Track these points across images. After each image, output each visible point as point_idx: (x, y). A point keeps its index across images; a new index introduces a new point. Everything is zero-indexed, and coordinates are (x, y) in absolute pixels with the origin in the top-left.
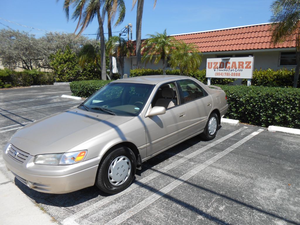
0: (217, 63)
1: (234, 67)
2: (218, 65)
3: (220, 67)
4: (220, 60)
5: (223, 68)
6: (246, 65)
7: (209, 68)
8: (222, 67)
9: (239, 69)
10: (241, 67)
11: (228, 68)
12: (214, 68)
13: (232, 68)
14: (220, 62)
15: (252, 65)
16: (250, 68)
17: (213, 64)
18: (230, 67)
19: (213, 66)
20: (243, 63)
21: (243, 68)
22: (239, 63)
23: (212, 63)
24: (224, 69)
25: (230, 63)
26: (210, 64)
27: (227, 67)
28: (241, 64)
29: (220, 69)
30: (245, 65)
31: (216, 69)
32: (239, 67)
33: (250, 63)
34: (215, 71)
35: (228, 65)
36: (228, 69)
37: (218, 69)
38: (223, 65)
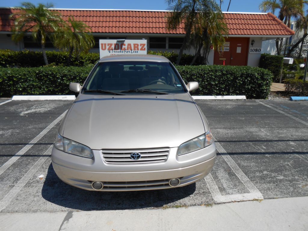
0: (111, 45)
1: (129, 49)
2: (113, 47)
3: (115, 49)
4: (114, 41)
5: (118, 49)
6: (141, 47)
7: (102, 49)
8: (117, 48)
9: (135, 51)
10: (136, 48)
11: (123, 50)
12: (109, 50)
13: (128, 49)
14: (114, 44)
15: (146, 47)
16: (145, 49)
17: (107, 45)
18: (126, 49)
19: (107, 47)
20: (138, 45)
21: (138, 49)
22: (134, 45)
23: (105, 44)
24: (119, 50)
25: (125, 45)
26: (104, 45)
27: (123, 48)
28: (136, 46)
29: (115, 51)
30: (140, 47)
31: (111, 51)
32: (135, 49)
33: (144, 45)
34: (110, 52)
35: (123, 47)
36: (124, 51)
37: (113, 51)
38: (118, 47)
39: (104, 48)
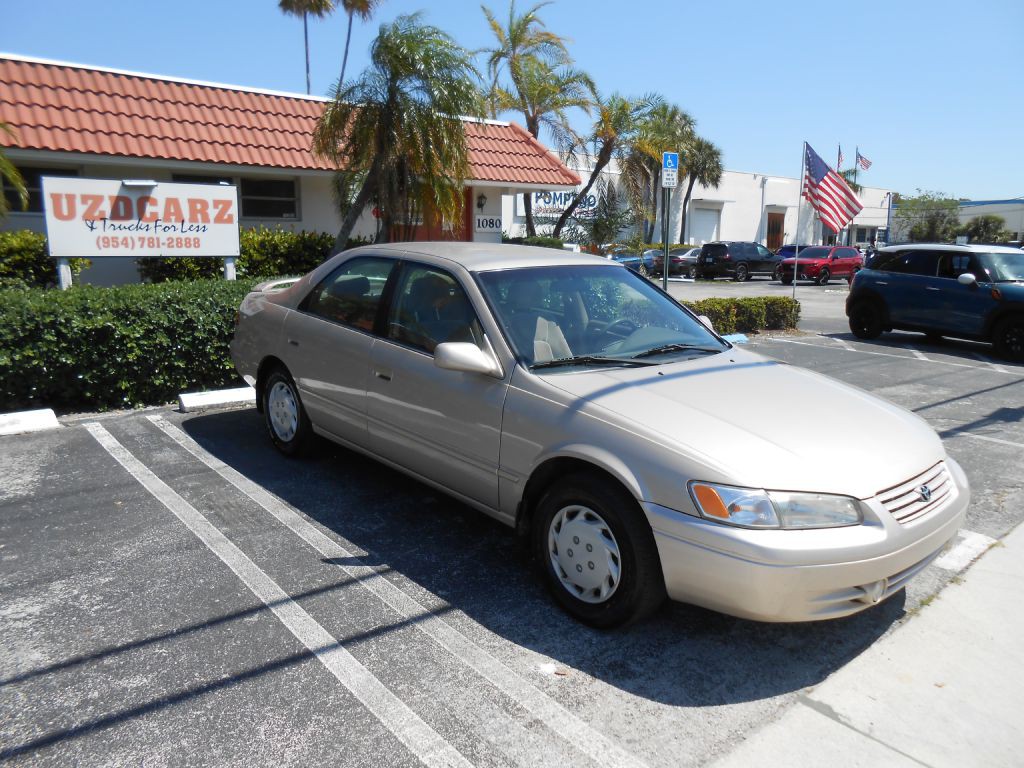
0: (98, 199)
1: (173, 218)
2: (106, 207)
3: (115, 215)
4: (110, 188)
5: (128, 216)
6: (217, 211)
7: (58, 214)
8: (122, 213)
9: (195, 225)
10: (199, 216)
11: (150, 220)
12: (89, 219)
13: (167, 218)
14: (111, 198)
15: (234, 210)
16: (230, 220)
17: (78, 201)
18: (161, 216)
19: (81, 209)
20: (204, 204)
21: (206, 219)
22: (192, 202)
23: (71, 198)
24: (134, 222)
25: (154, 203)
26: (64, 202)
27: (148, 214)
28: (199, 206)
29: (117, 223)
30: (212, 213)
31: (98, 224)
32: (193, 219)
33: (227, 204)
34: (92, 228)
35: (149, 209)
36: (152, 225)
37: (108, 222)
38: (129, 208)
39: (65, 212)
